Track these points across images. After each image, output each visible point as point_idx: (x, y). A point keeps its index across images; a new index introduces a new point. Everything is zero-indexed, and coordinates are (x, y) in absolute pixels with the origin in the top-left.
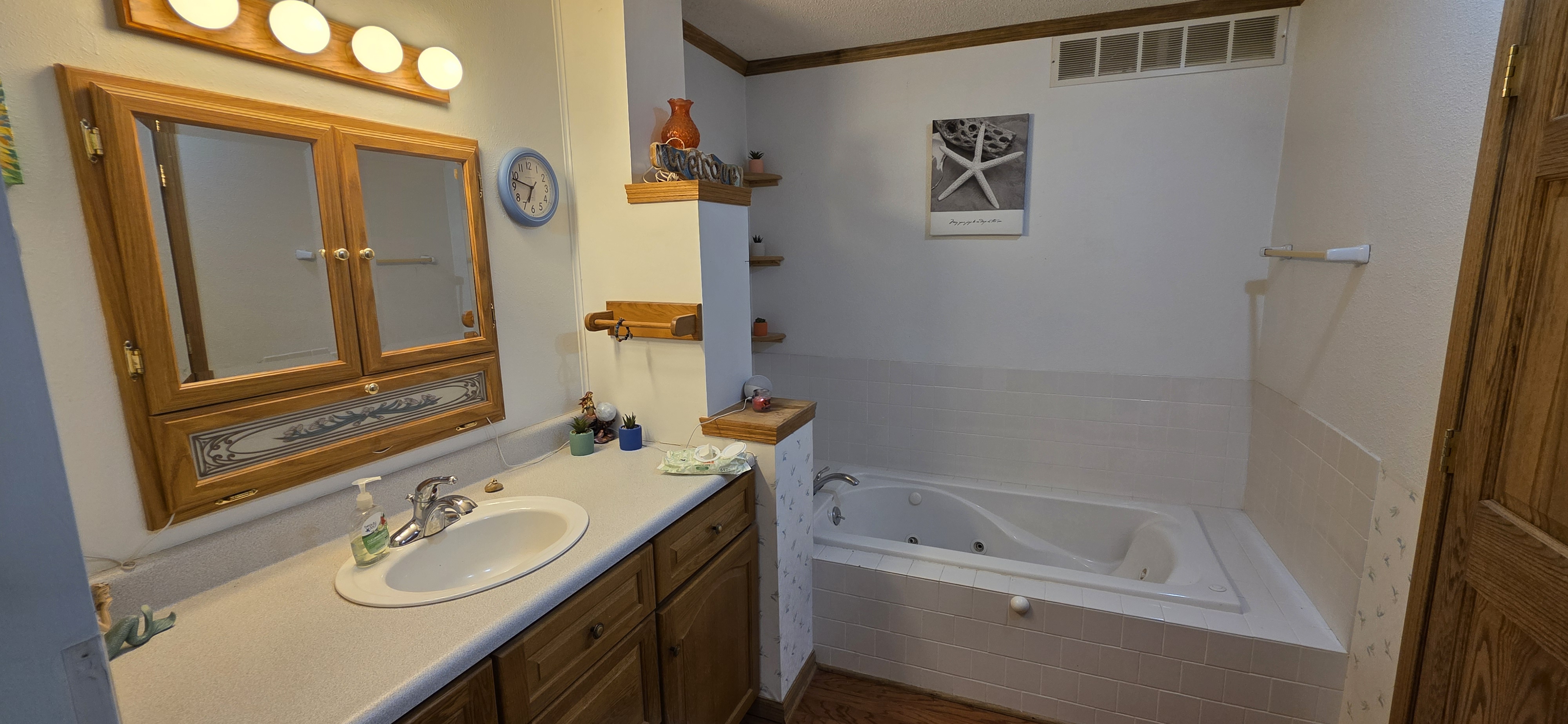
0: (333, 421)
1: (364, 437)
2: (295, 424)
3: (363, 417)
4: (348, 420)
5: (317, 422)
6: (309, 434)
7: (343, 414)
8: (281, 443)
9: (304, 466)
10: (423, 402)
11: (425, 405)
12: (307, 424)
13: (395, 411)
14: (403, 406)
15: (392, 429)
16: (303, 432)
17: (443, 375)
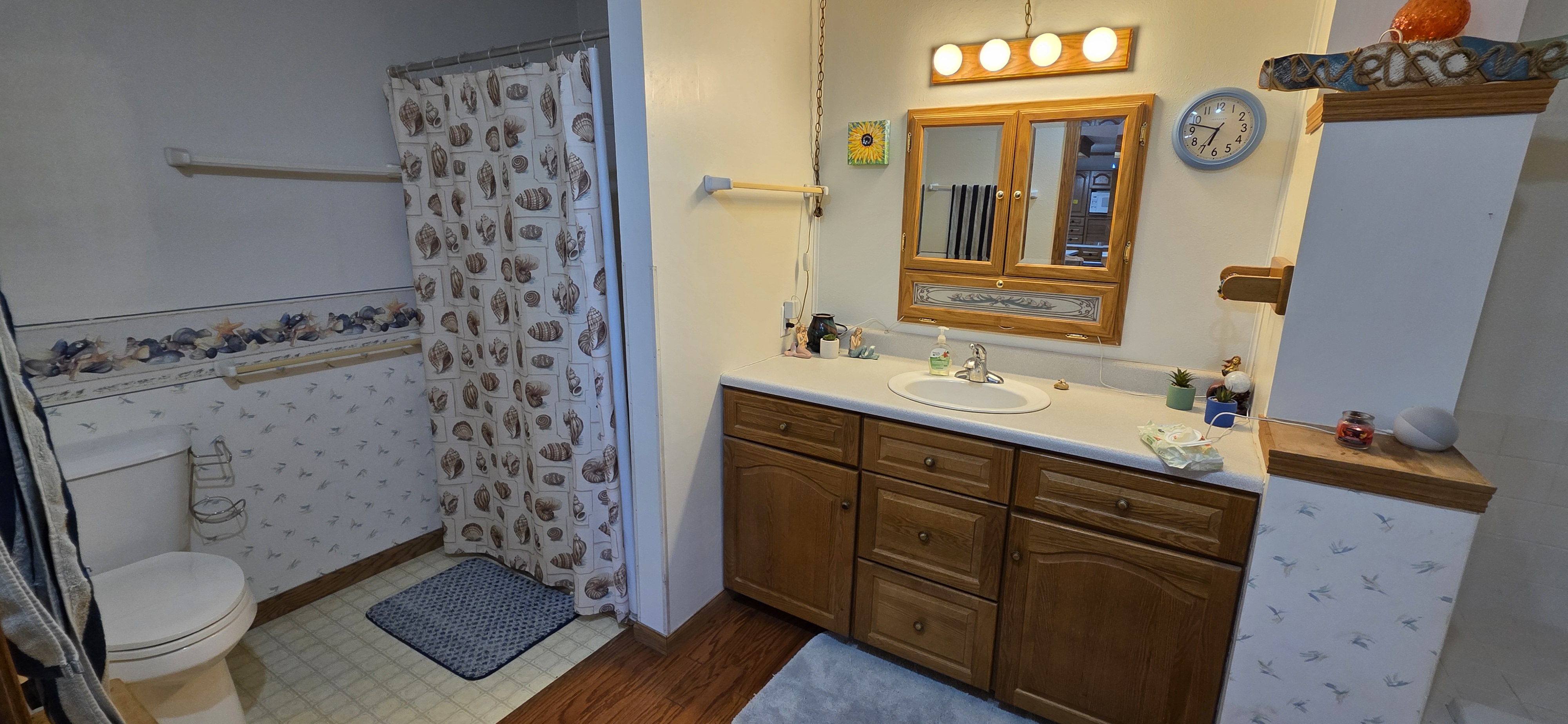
0: (978, 298)
1: (991, 314)
2: (959, 293)
3: (997, 302)
4: (987, 300)
5: (970, 296)
6: (964, 301)
7: (985, 295)
8: (950, 300)
9: (955, 317)
10: (1040, 305)
11: (1041, 308)
12: (965, 295)
13: (1018, 304)
14: (1025, 303)
15: (1011, 315)
16: (961, 298)
17: (1059, 290)
